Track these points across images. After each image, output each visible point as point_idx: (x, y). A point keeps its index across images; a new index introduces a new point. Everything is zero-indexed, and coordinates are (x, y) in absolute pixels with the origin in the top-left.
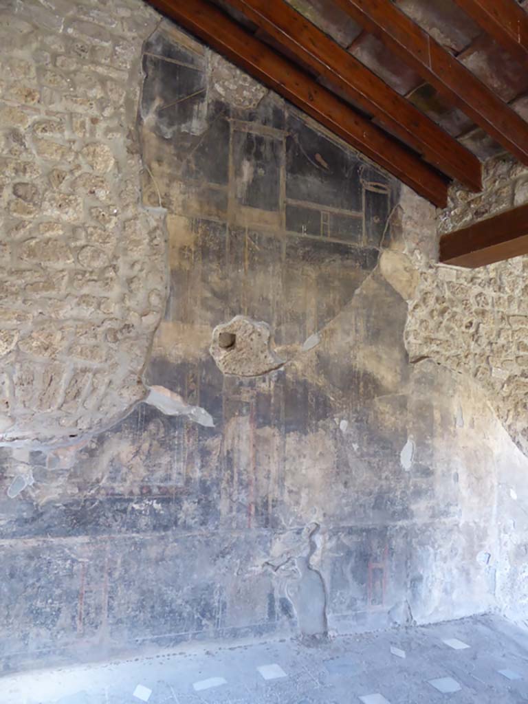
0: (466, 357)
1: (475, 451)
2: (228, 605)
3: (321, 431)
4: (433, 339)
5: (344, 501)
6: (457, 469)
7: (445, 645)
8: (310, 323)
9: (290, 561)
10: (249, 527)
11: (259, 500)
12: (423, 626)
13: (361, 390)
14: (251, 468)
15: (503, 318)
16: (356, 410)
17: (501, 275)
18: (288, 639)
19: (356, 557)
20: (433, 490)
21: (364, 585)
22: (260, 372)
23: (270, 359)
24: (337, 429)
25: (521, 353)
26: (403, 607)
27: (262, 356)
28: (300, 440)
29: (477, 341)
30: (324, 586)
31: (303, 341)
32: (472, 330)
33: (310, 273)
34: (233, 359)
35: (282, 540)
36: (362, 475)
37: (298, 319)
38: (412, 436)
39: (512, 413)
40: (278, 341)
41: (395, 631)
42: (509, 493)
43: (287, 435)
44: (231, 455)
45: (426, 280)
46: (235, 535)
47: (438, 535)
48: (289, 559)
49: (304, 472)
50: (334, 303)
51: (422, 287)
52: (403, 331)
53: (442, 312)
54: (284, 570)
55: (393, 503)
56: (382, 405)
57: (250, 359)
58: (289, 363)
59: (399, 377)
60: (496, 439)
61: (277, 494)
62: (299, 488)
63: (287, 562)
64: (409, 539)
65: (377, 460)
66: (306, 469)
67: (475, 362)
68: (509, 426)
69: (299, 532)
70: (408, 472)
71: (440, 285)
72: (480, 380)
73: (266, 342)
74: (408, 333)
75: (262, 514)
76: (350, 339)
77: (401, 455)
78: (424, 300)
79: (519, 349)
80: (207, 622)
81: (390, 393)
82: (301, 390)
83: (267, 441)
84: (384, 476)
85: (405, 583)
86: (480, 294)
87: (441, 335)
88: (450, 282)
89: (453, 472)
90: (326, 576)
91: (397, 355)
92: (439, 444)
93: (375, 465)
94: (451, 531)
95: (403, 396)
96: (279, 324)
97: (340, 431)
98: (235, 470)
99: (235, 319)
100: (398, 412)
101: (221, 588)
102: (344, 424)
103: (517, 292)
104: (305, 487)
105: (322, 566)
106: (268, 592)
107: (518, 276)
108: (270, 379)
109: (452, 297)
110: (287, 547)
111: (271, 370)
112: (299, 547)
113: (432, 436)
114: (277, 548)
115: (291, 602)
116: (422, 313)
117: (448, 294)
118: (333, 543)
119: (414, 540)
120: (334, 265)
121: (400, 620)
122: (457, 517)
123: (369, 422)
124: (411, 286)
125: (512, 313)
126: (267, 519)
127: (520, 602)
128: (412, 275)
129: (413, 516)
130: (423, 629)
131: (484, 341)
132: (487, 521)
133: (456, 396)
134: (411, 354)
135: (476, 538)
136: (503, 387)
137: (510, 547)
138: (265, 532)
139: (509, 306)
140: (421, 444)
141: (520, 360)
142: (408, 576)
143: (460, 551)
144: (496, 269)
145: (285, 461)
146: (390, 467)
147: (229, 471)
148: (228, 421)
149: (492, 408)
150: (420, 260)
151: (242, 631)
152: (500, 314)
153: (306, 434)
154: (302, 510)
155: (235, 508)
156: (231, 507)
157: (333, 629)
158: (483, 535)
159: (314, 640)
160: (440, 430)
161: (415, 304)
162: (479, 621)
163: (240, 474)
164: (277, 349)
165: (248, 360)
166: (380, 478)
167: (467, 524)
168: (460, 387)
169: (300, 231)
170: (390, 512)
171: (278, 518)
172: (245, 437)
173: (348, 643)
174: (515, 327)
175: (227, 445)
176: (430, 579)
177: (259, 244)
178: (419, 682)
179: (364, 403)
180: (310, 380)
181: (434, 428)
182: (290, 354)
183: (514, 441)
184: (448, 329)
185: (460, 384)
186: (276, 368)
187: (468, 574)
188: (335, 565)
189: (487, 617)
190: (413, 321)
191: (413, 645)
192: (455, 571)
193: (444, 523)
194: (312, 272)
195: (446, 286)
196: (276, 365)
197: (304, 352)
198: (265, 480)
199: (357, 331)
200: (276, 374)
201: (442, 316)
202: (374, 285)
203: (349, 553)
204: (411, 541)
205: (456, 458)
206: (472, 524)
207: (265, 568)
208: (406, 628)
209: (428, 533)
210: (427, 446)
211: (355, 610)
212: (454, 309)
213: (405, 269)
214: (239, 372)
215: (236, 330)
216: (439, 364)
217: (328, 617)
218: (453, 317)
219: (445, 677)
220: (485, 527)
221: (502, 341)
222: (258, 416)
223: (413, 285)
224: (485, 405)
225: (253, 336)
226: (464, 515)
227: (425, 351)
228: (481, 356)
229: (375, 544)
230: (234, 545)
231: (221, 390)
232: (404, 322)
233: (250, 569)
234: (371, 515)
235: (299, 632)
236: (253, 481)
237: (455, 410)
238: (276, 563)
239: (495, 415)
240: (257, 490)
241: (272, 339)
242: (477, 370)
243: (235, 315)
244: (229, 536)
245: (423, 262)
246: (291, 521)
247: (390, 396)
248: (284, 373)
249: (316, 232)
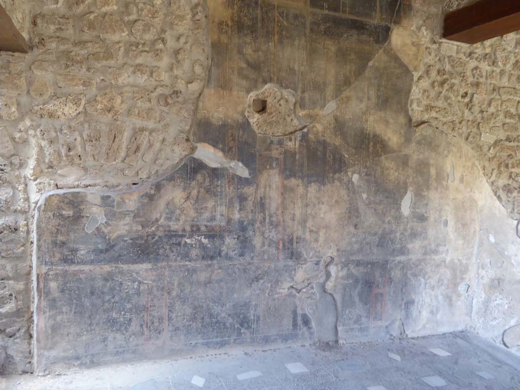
0: (460, 123)
1: (463, 203)
2: (261, 318)
3: (337, 183)
4: (433, 107)
5: (354, 240)
6: (447, 216)
7: (431, 352)
8: (330, 90)
9: (310, 286)
10: (278, 258)
11: (286, 237)
12: (413, 338)
13: (371, 149)
14: (280, 212)
15: (494, 90)
16: (366, 166)
17: (496, 50)
18: (307, 344)
19: (363, 283)
20: (426, 233)
21: (368, 306)
22: (287, 133)
23: (296, 122)
24: (350, 181)
25: (508, 121)
26: (397, 323)
27: (289, 119)
28: (320, 190)
29: (470, 109)
30: (336, 305)
31: (323, 106)
32: (467, 100)
33: (331, 47)
34: (265, 121)
35: (304, 269)
36: (369, 219)
37: (319, 87)
38: (411, 189)
39: (495, 172)
40: (302, 106)
41: (391, 341)
42: (488, 237)
43: (309, 185)
44: (263, 201)
45: (430, 54)
46: (267, 265)
47: (428, 269)
48: (309, 284)
49: (322, 216)
50: (350, 73)
51: (426, 60)
52: (408, 99)
53: (442, 84)
54: (305, 292)
55: (393, 242)
56: (387, 163)
57: (279, 122)
58: (311, 125)
59: (403, 140)
60: (481, 193)
61: (300, 233)
62: (318, 229)
63: (307, 286)
64: (405, 270)
65: (382, 207)
66: (324, 213)
67: (468, 128)
68: (493, 183)
69: (317, 264)
70: (407, 218)
71: (442, 59)
72: (471, 142)
73: (292, 108)
74: (412, 101)
75: (288, 249)
76: (363, 106)
77: (402, 204)
78: (427, 72)
79: (506, 117)
80: (246, 331)
81: (394, 152)
82: (321, 148)
83: (292, 190)
84: (387, 220)
85: (401, 306)
86: (476, 68)
87: (440, 103)
88: (451, 56)
89: (443, 219)
90: (338, 297)
91: (402, 120)
92: (433, 196)
93: (380, 211)
94: (438, 266)
95: (406, 155)
96: (303, 92)
97: (353, 183)
98: (267, 213)
99: (267, 86)
100: (401, 169)
101: (256, 305)
102: (355, 178)
103: (509, 67)
104: (323, 228)
105: (335, 290)
106: (292, 309)
107: (510, 52)
108: (295, 139)
109: (451, 69)
110: (308, 275)
111: (295, 131)
112: (317, 275)
113: (428, 188)
114: (300, 275)
115: (311, 317)
116: (425, 83)
117: (448, 67)
118: (345, 272)
119: (409, 272)
120: (351, 40)
121: (395, 333)
122: (444, 255)
123: (376, 176)
124: (417, 59)
125: (502, 85)
126: (292, 253)
127: (491, 323)
128: (418, 50)
129: (408, 253)
130: (413, 341)
131: (476, 109)
132: (469, 259)
133: (450, 157)
134: (414, 120)
135: (458, 272)
136: (490, 149)
137: (486, 281)
138: (290, 263)
139: (501, 79)
140: (419, 195)
141: (506, 128)
142: (403, 300)
143: (446, 282)
144: (491, 46)
145: (307, 206)
146: (392, 214)
147: (262, 214)
148: (261, 173)
149: (479, 167)
150: (425, 36)
151: (272, 338)
152: (492, 86)
153: (324, 185)
154: (320, 246)
155: (266, 244)
156: (264, 243)
157: (342, 338)
158: (465, 270)
159: (327, 346)
160: (434, 184)
161: (419, 75)
162: (458, 336)
163: (271, 216)
164: (301, 113)
165: (277, 122)
166: (384, 222)
167: (452, 260)
168: (454, 148)
169: (322, 8)
170: (391, 250)
171: (301, 252)
172: (274, 187)
173: (354, 349)
174: (504, 97)
175: (261, 191)
176: (421, 302)
177: (287, 19)
178: (413, 379)
179: (373, 160)
180: (328, 140)
181: (430, 182)
182: (313, 118)
183: (495, 194)
184: (447, 98)
185: (454, 146)
186: (300, 130)
187: (451, 300)
188: (345, 289)
189: (464, 333)
190: (417, 91)
191: (407, 353)
192: (440, 298)
193: (434, 260)
194: (332, 47)
195: (447, 60)
196: (300, 127)
197: (324, 116)
198: (291, 222)
199: (369, 99)
200: (301, 135)
201: (442, 87)
202: (385, 58)
203: (357, 281)
204: (406, 273)
205: (447, 208)
206: (456, 261)
207: (290, 290)
208: (400, 339)
209: (420, 267)
210: (423, 197)
211: (361, 324)
212: (453, 81)
213: (413, 43)
214: (270, 132)
215: (267, 97)
216: (437, 128)
217: (339, 329)
218: (451, 87)
219: (433, 375)
220: (466, 263)
221: (492, 109)
222: (285, 169)
223: (419, 59)
224: (474, 164)
225: (282, 102)
226: (451, 254)
227: (426, 117)
228: (473, 122)
229: (377, 274)
230: (266, 272)
231: (255, 148)
232: (409, 91)
233: (278, 291)
234: (375, 251)
235: (316, 340)
236: (282, 223)
237: (448, 168)
238: (299, 287)
239: (481, 173)
240: (285, 230)
241: (298, 105)
242: (469, 135)
243: (266, 84)
244: (262, 266)
245: (428, 39)
246: (311, 254)
247: (394, 155)
248: (307, 133)
249: (336, 9)
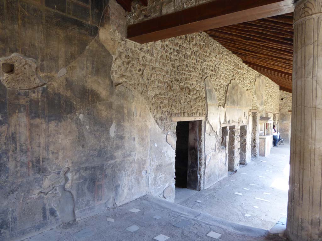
0: (138, 85)
1: (141, 127)
2: (18, 218)
3: (69, 120)
4: (124, 76)
5: (82, 155)
6: (134, 135)
7: (130, 212)
8: (61, 62)
9: (54, 189)
10: (29, 174)
11: (34, 159)
12: (120, 206)
13: (90, 99)
14: (28, 142)
15: (153, 69)
16: (88, 109)
17: (152, 49)
18: (54, 227)
19: (89, 181)
20: (124, 145)
21: (93, 193)
22: (32, 87)
23: (37, 81)
24: (78, 118)
25: (160, 85)
26: (111, 200)
27: (32, 78)
28: (57, 125)
29: (142, 78)
30: (73, 198)
31: (57, 71)
32: (141, 73)
33: (60, 33)
34: (13, 79)
35: (49, 179)
36: (91, 141)
37: (54, 59)
38: (115, 121)
39: (156, 110)
40: (42, 70)
41: (108, 211)
42: (154, 144)
43: (50, 122)
44: (14, 136)
45: (121, 46)
46: (20, 180)
47: (126, 166)
48: (53, 188)
49: (60, 142)
50: (75, 52)
51: (119, 49)
52: (110, 71)
53: (128, 63)
54: (51, 194)
55: (106, 153)
56: (100, 107)
57: (24, 80)
58: (49, 83)
59: (108, 93)
60: (150, 121)
61: (45, 155)
62: (57, 150)
63: (52, 189)
64: (114, 168)
65: (99, 133)
66: (62, 140)
67: (142, 87)
68: (155, 116)
69: (59, 173)
70: (113, 138)
71: (127, 50)
72: (144, 96)
73: (35, 71)
74: (113, 71)
75: (37, 167)
76: (84, 72)
77: (110, 130)
78: (120, 56)
79: (159, 83)
80: (5, 231)
81: (104, 100)
82: (57, 98)
83: (37, 126)
84: (102, 141)
85: (112, 189)
86: (144, 57)
87: (128, 74)
88: (132, 49)
89: (132, 137)
90: (74, 192)
91: (107, 82)
92: (127, 124)
93: (98, 136)
94: (131, 163)
95: (111, 102)
96: (42, 61)
97: (80, 120)
98: (18, 144)
99: (13, 55)
100: (108, 110)
101: (13, 210)
102: (81, 116)
103: (159, 58)
104: (61, 150)
105: (71, 188)
106: (42, 207)
107: (159, 50)
108: (38, 92)
109: (132, 56)
110: (52, 182)
111: (38, 87)
112: (59, 181)
113: (124, 121)
114: (46, 183)
115: (56, 209)
116: (119, 62)
117: (130, 55)
118: (78, 175)
119: (116, 169)
120: (74, 31)
121: (110, 205)
122: (134, 157)
123: (94, 115)
124: (114, 48)
125: (156, 67)
126: (40, 169)
127: (158, 188)
128: (114, 43)
129: (115, 158)
130: (120, 207)
131: (145, 78)
132: (146, 157)
133: (134, 102)
134: (114, 82)
135: (141, 164)
136: (153, 99)
137: (154, 167)
138: (38, 176)
139: (155, 64)
140: (119, 125)
141: (159, 88)
142: (113, 186)
143: (135, 171)
144: (150, 46)
145: (49, 137)
146: (105, 136)
147: (13, 145)
148: (11, 116)
149: (148, 108)
150: (118, 36)
151: (28, 230)
152: (152, 66)
153: (60, 121)
154: (60, 162)
155: (19, 165)
156: (17, 165)
157: (78, 217)
158: (145, 163)
159: (69, 225)
160: (127, 118)
161: (116, 57)
162: (143, 199)
163: (21, 146)
164: (42, 75)
165: (23, 80)
166: (100, 142)
167: (138, 159)
168: (136, 98)
169: (54, 8)
170: (105, 158)
171: (46, 168)
172: (23, 125)
173: (87, 222)
174: (158, 73)
175: (12, 129)
176: (123, 185)
177: (28, 11)
178: (122, 230)
179: (92, 105)
180: (62, 93)
181: (125, 117)
182: (50, 78)
183: (156, 122)
184: (131, 71)
185: (135, 97)
186: (41, 86)
187: (138, 180)
188: (78, 186)
189: (146, 196)
190: (115, 66)
191: (117, 215)
192: (133, 180)
193: (129, 160)
194: (62, 34)
195: (130, 50)
196: (41, 84)
197: (58, 78)
198: (37, 148)
199: (87, 68)
200: (42, 89)
201: (128, 65)
202: (96, 45)
203: (85, 180)
204: (115, 169)
205: (134, 131)
206: (140, 159)
207: (39, 195)
208: (113, 208)
209: (122, 165)
210: (121, 126)
211: (89, 206)
212: (133, 62)
213: (111, 39)
214: (17, 87)
215: (14, 62)
216: (127, 87)
217: (76, 212)
218: (133, 66)
219: (132, 225)
220: (145, 159)
221: (152, 79)
222: (31, 112)
223: (115, 48)
224: (145, 107)
225: (26, 66)
226: (137, 156)
227: (120, 81)
228: (144, 84)
229: (98, 173)
230: (20, 185)
231: (5, 98)
232: (111, 66)
233: (30, 197)
234: (96, 160)
235: (61, 223)
236: (30, 149)
237: (133, 109)
238: (46, 191)
239: (149, 111)
240: (33, 154)
241: (39, 69)
242: (142, 91)
243: (13, 53)
244: (16, 181)
245: (119, 38)
246: (54, 168)
247: (104, 102)
248: (47, 88)
249: (64, 11)
